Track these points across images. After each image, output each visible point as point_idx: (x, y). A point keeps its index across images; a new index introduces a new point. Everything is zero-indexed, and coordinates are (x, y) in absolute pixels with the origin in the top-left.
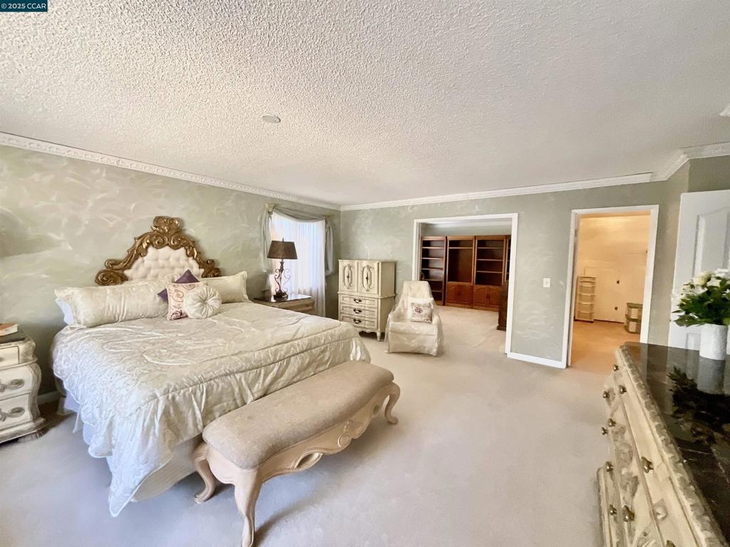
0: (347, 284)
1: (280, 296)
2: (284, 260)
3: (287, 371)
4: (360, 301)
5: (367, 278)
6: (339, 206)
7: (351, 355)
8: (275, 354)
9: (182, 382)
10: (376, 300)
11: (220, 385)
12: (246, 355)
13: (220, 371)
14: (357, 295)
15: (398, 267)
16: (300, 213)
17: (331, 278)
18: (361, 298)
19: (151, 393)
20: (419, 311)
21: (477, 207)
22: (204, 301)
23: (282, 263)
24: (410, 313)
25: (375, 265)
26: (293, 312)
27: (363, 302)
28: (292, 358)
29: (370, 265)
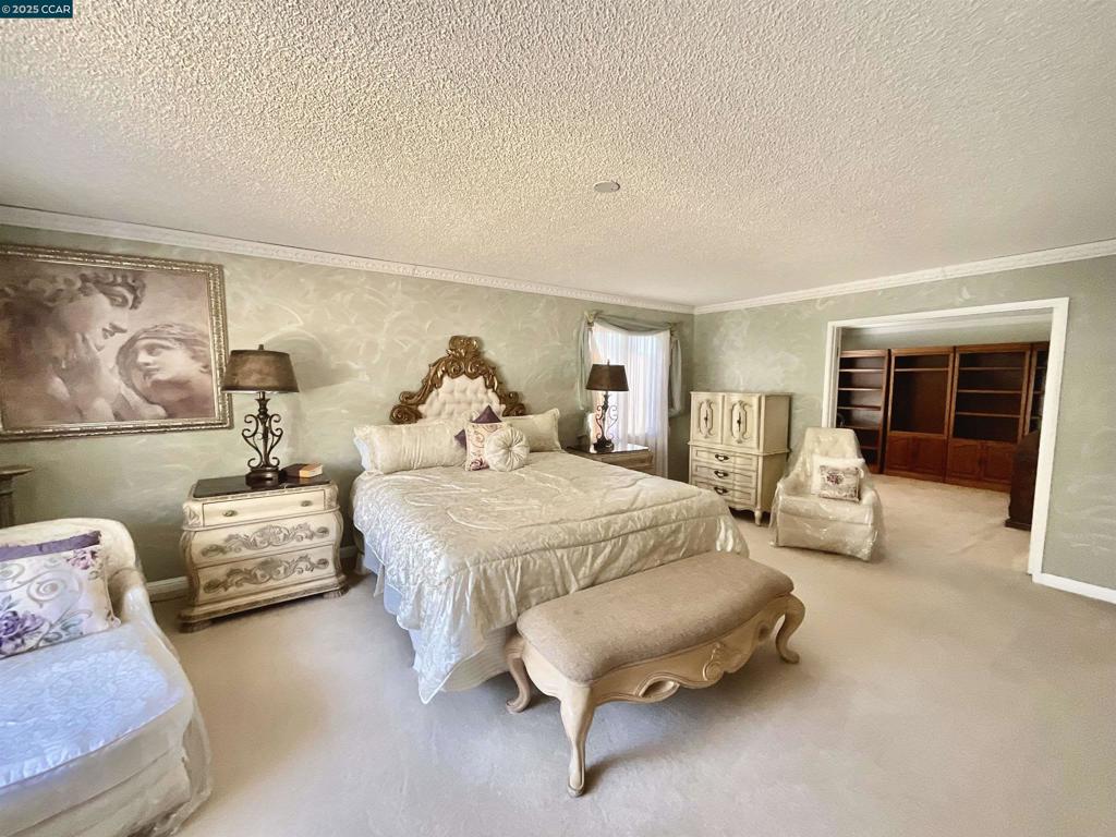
0: (704, 430)
1: (603, 446)
2: (610, 393)
3: (624, 554)
4: (726, 458)
5: (739, 422)
6: (693, 307)
7: (718, 544)
8: (607, 526)
9: (494, 552)
10: (755, 458)
11: (537, 562)
12: (569, 525)
13: (538, 543)
14: (720, 448)
15: (796, 403)
16: (632, 322)
17: (678, 420)
18: (726, 454)
19: (459, 561)
20: (837, 481)
21: (965, 290)
22: (508, 448)
23: (606, 397)
24: (817, 481)
25: (755, 401)
26: (625, 470)
27: (732, 459)
28: (631, 538)
29: (745, 400)
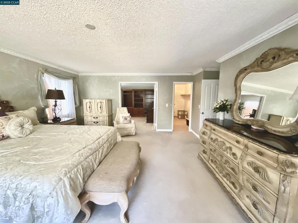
0: (89, 111)
1: (56, 120)
2: (57, 100)
3: (104, 151)
4: (97, 118)
6: (79, 73)
8: (99, 143)
9: (71, 167)
10: (106, 117)
11: (85, 164)
12: (89, 147)
13: (84, 157)
14: (95, 115)
15: (113, 102)
16: (61, 75)
17: (79, 108)
18: (97, 117)
19: (58, 178)
20: (126, 119)
22: (22, 126)
23: (56, 102)
24: (121, 120)
25: (104, 101)
27: (99, 118)
29: (101, 101)
